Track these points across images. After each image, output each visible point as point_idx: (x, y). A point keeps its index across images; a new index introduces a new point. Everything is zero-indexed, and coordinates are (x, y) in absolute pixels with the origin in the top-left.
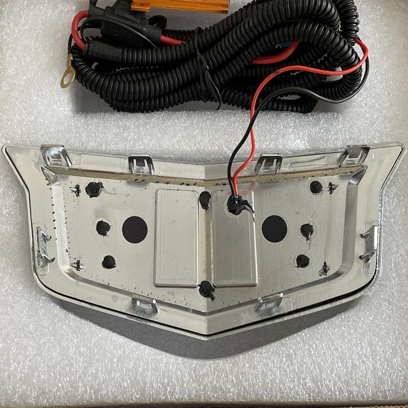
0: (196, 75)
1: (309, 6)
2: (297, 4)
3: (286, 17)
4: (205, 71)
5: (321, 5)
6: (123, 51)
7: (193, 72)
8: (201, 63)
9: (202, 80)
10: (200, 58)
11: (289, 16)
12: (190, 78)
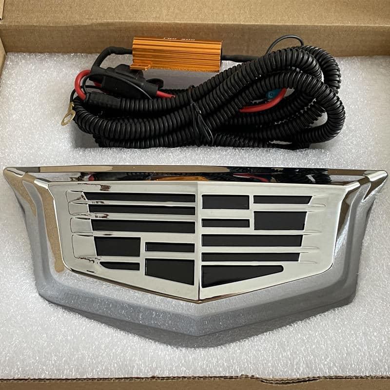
0: (189, 119)
1: (292, 58)
2: (281, 57)
3: (272, 68)
4: (198, 115)
5: (303, 57)
6: (121, 100)
7: (187, 117)
8: (195, 109)
9: (195, 123)
10: (193, 105)
11: (274, 67)
12: (183, 122)
